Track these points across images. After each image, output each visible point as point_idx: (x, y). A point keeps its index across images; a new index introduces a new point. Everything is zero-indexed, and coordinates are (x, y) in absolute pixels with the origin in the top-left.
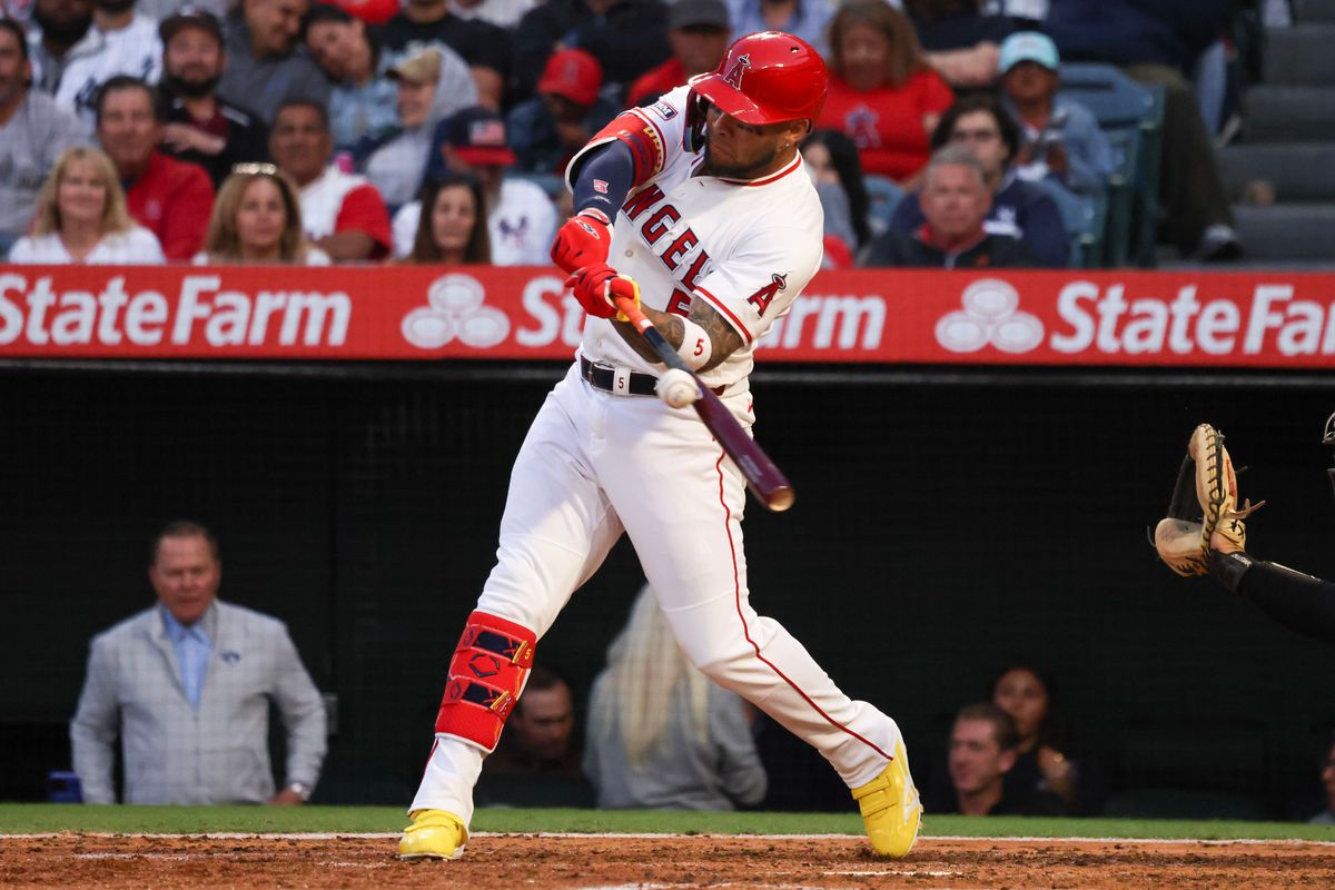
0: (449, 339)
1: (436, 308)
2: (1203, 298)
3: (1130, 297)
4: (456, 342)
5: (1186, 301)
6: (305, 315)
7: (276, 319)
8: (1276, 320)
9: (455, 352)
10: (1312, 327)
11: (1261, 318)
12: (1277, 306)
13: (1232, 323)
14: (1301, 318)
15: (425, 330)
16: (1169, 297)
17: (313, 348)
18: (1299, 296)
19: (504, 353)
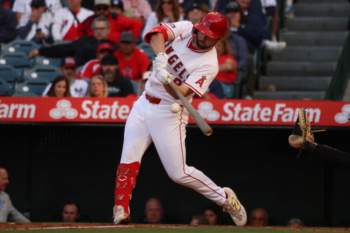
0: (62, 116)
1: (59, 108)
2: (262, 107)
3: (242, 106)
4: (64, 117)
5: (257, 108)
6: (23, 110)
7: (16, 111)
8: (281, 113)
9: (63, 120)
10: (291, 115)
11: (277, 112)
12: (281, 109)
13: (269, 113)
14: (288, 112)
15: (55, 114)
16: (253, 106)
17: (25, 119)
18: (287, 106)
19: (77, 120)
